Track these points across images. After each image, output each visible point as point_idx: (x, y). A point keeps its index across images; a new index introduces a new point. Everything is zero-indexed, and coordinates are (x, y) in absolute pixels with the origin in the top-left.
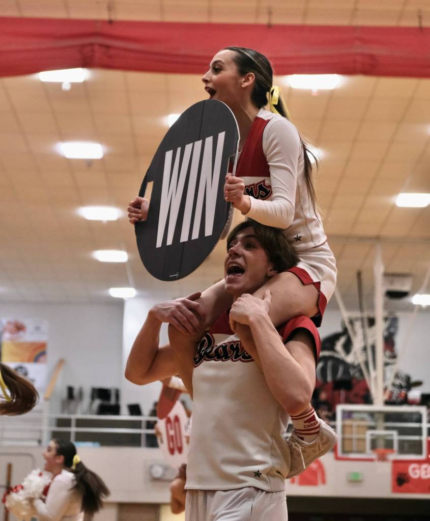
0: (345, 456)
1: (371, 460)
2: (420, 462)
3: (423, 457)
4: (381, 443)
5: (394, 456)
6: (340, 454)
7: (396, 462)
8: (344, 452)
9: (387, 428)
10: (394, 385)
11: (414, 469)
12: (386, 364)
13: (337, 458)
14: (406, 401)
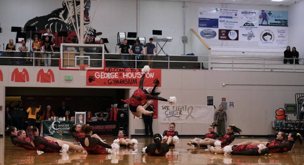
0: (64, 68)
1: (78, 70)
2: (100, 71)
3: (102, 68)
4: (82, 62)
5: (88, 68)
6: (62, 67)
7: (88, 70)
8: (63, 66)
9: (85, 55)
10: (88, 34)
11: (97, 74)
12: (85, 24)
13: (60, 69)
14: (94, 42)
